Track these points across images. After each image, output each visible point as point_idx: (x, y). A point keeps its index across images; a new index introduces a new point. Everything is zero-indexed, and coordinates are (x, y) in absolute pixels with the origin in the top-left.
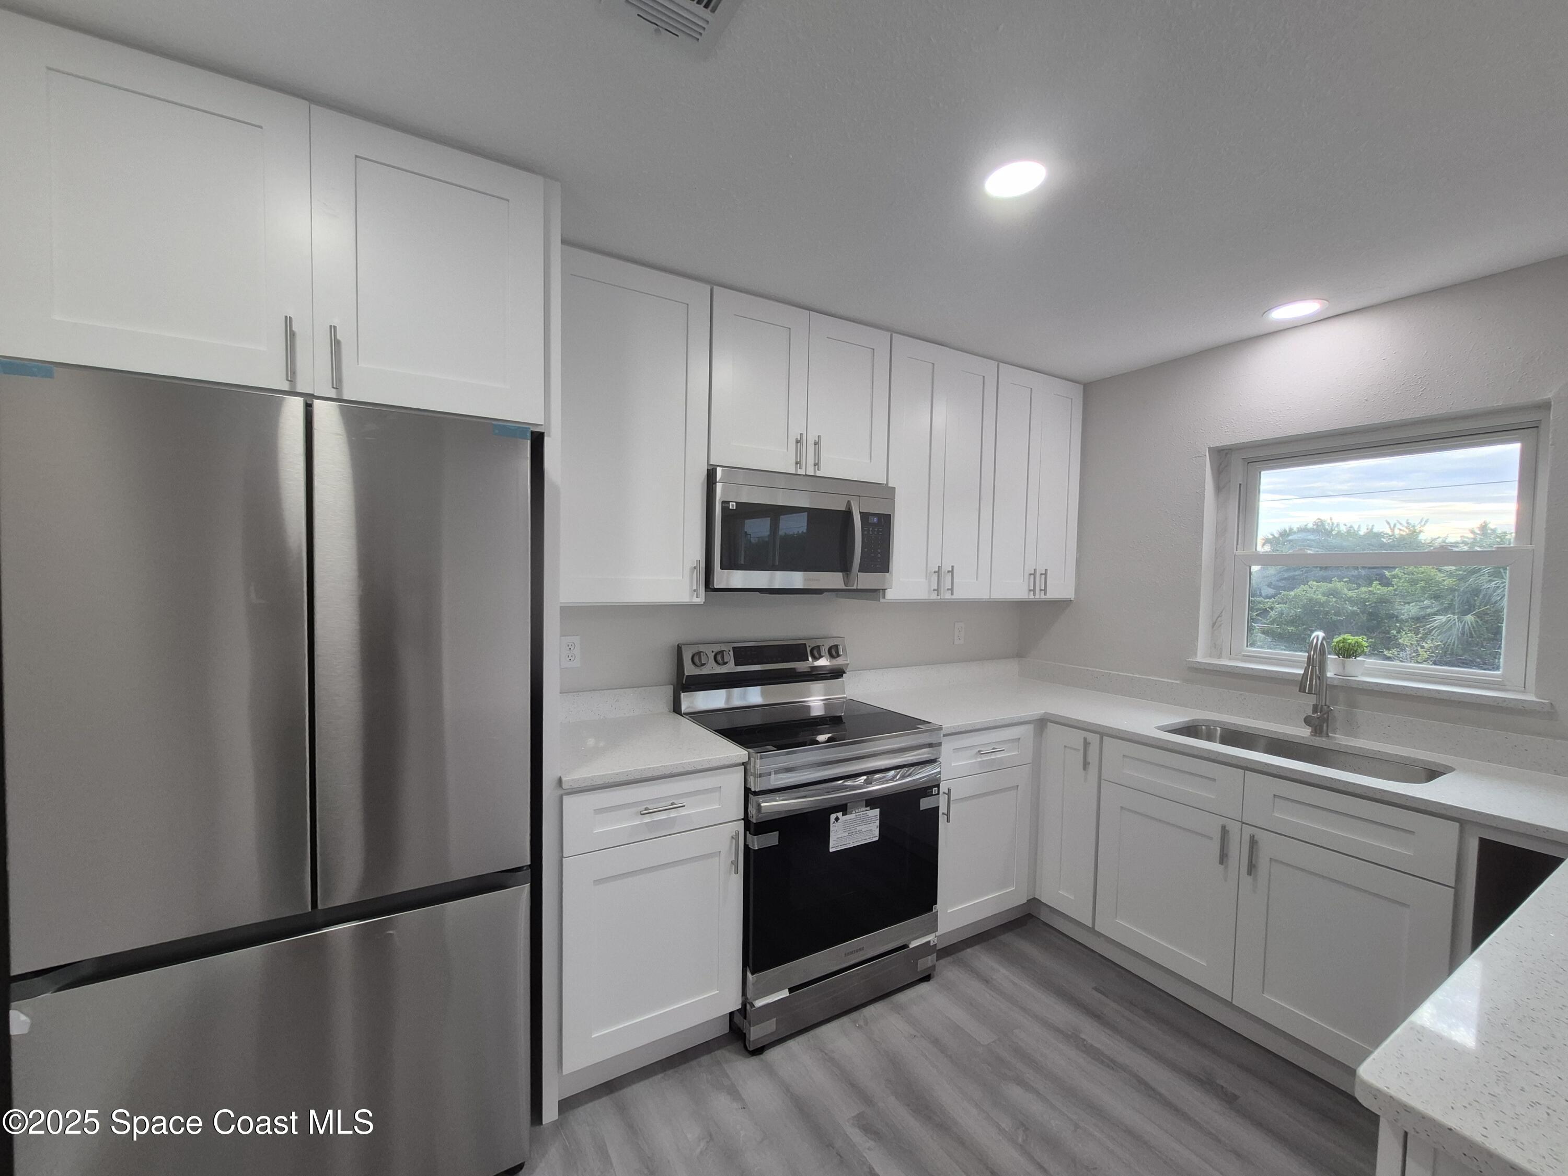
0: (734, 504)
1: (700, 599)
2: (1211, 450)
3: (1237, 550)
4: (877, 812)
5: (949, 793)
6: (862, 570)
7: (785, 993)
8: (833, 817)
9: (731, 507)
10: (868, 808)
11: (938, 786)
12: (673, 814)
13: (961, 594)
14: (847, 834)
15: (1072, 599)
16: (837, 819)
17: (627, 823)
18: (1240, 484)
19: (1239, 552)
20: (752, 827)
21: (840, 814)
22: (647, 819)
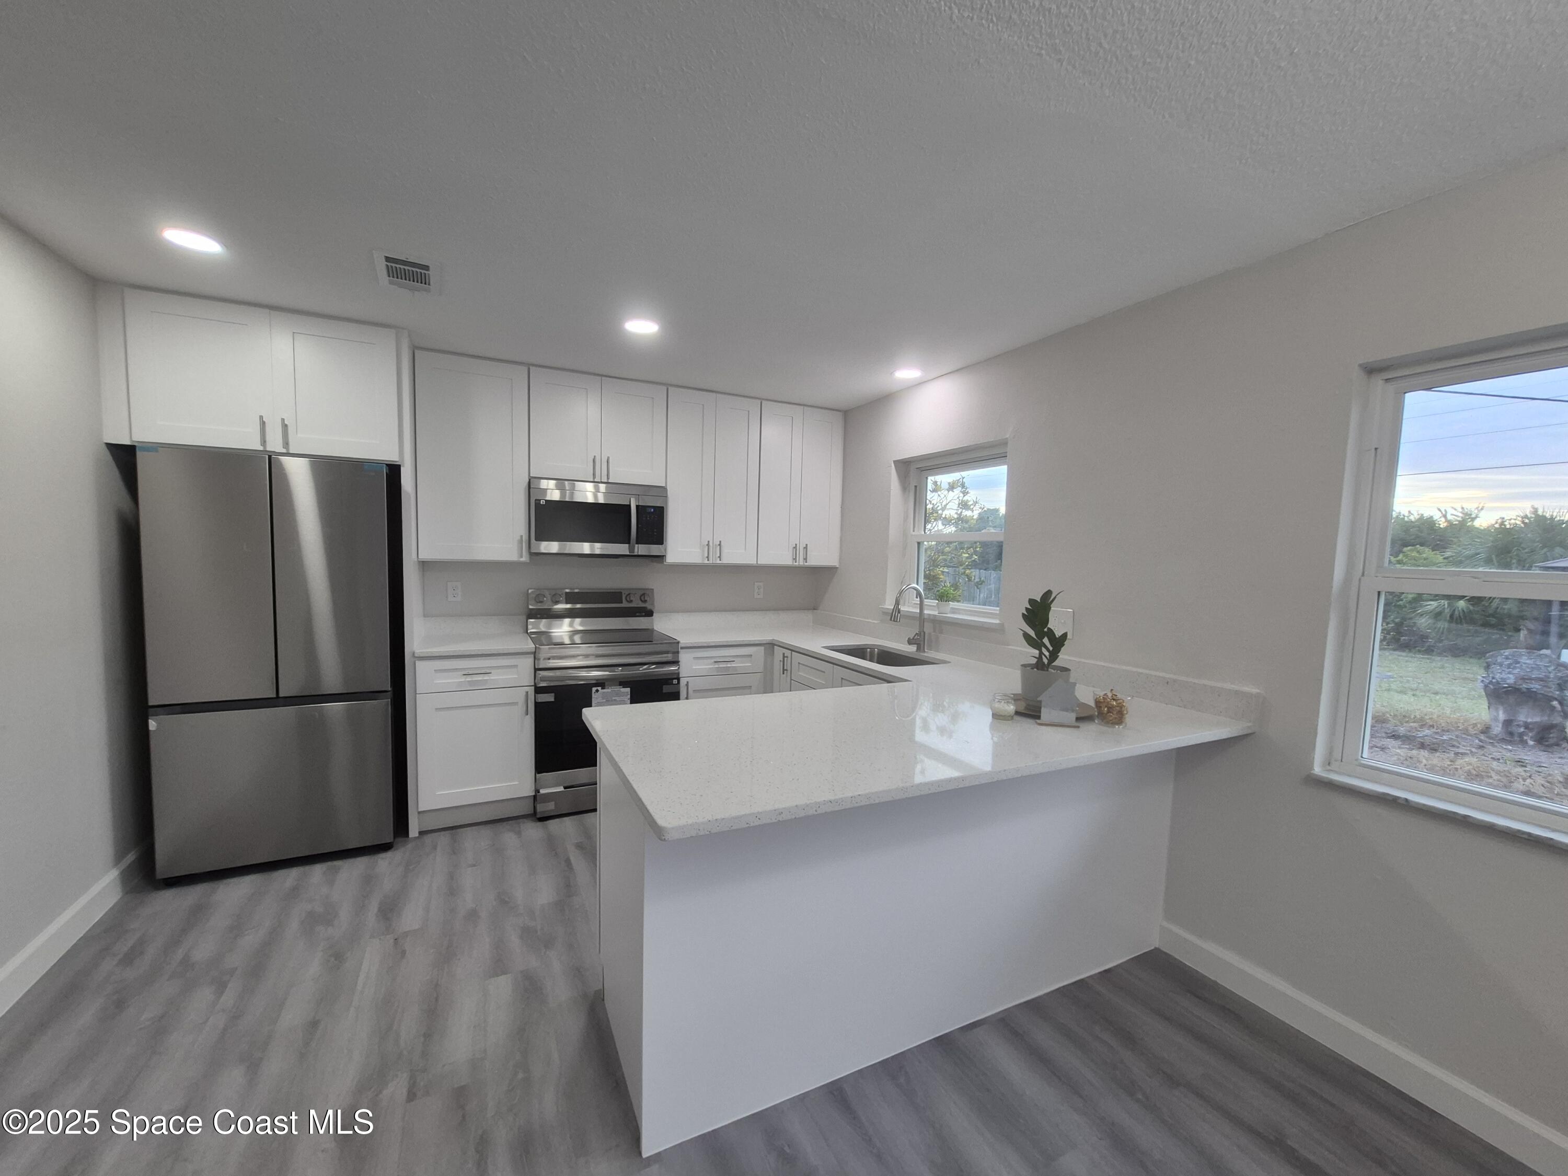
0: (544, 501)
1: (525, 558)
2: (896, 462)
3: (914, 531)
4: (628, 690)
5: (687, 685)
6: (638, 543)
7: (561, 789)
8: (594, 689)
9: (541, 503)
10: (621, 687)
11: (678, 679)
12: (486, 677)
13: (728, 559)
14: (604, 700)
15: (838, 566)
16: (597, 691)
17: (455, 680)
18: (916, 486)
19: (914, 533)
20: (538, 690)
21: (599, 688)
22: (469, 679)
